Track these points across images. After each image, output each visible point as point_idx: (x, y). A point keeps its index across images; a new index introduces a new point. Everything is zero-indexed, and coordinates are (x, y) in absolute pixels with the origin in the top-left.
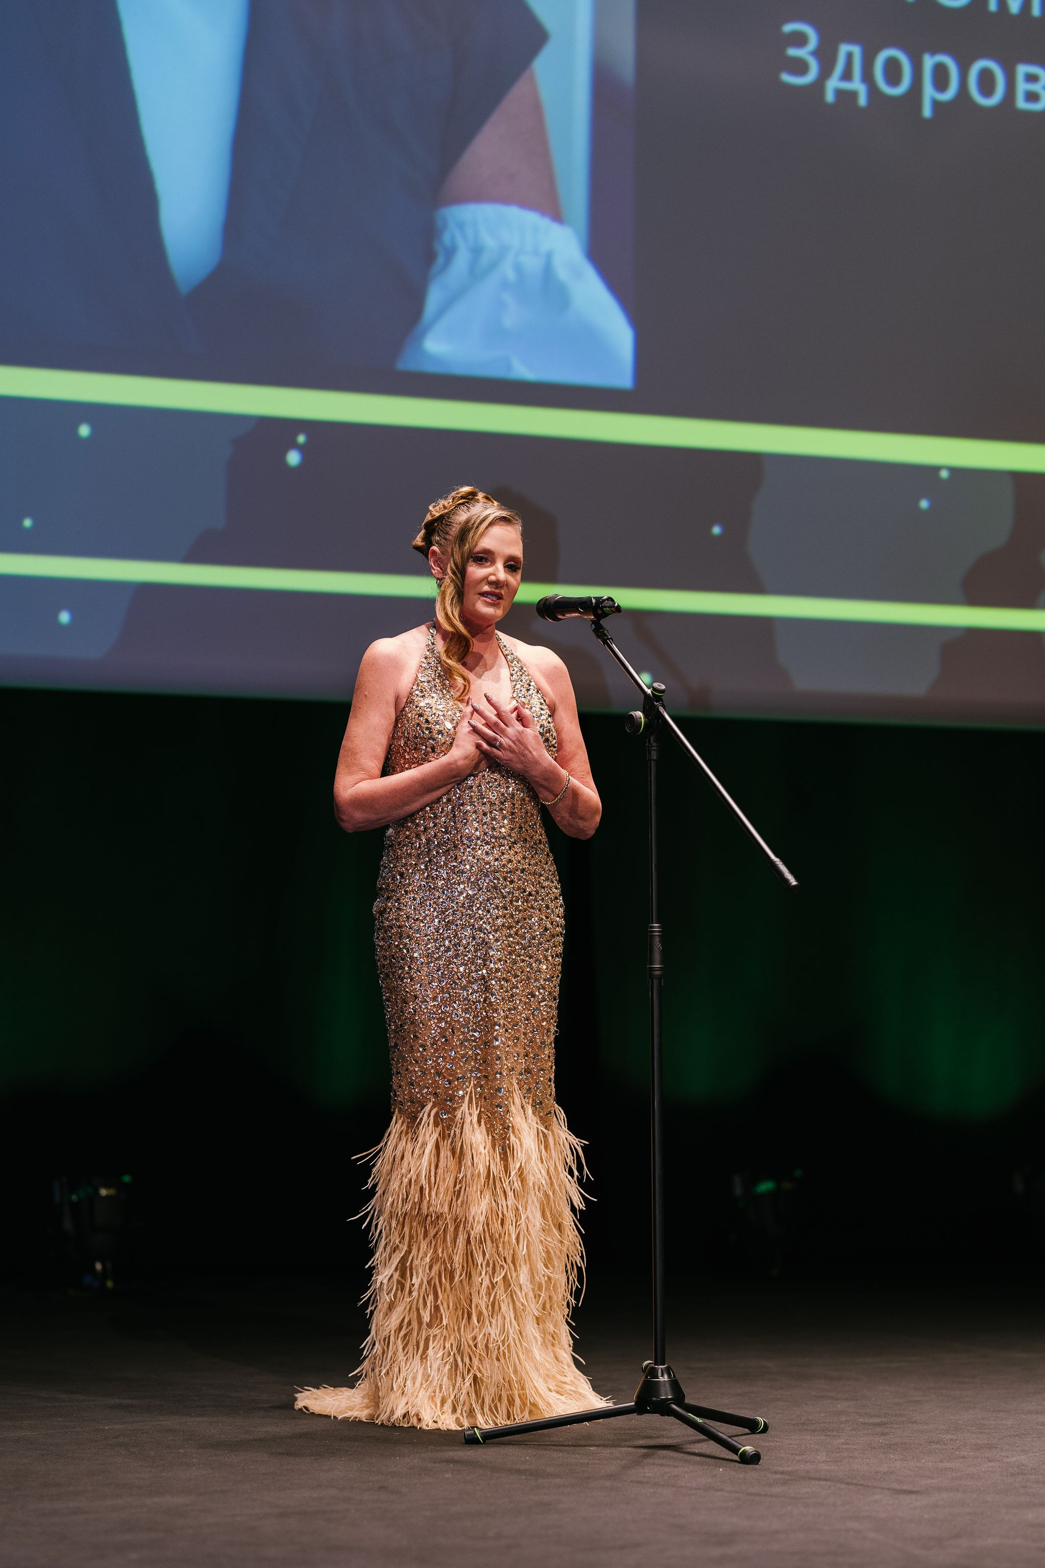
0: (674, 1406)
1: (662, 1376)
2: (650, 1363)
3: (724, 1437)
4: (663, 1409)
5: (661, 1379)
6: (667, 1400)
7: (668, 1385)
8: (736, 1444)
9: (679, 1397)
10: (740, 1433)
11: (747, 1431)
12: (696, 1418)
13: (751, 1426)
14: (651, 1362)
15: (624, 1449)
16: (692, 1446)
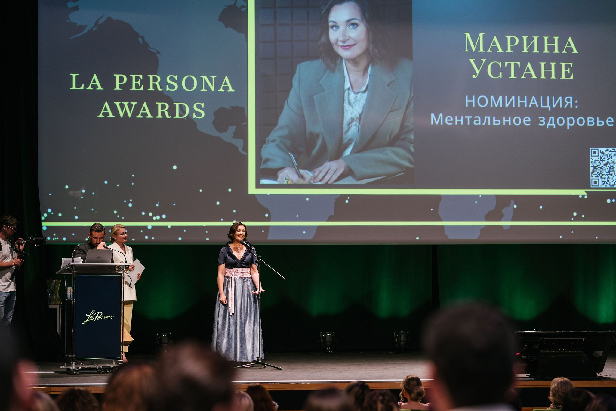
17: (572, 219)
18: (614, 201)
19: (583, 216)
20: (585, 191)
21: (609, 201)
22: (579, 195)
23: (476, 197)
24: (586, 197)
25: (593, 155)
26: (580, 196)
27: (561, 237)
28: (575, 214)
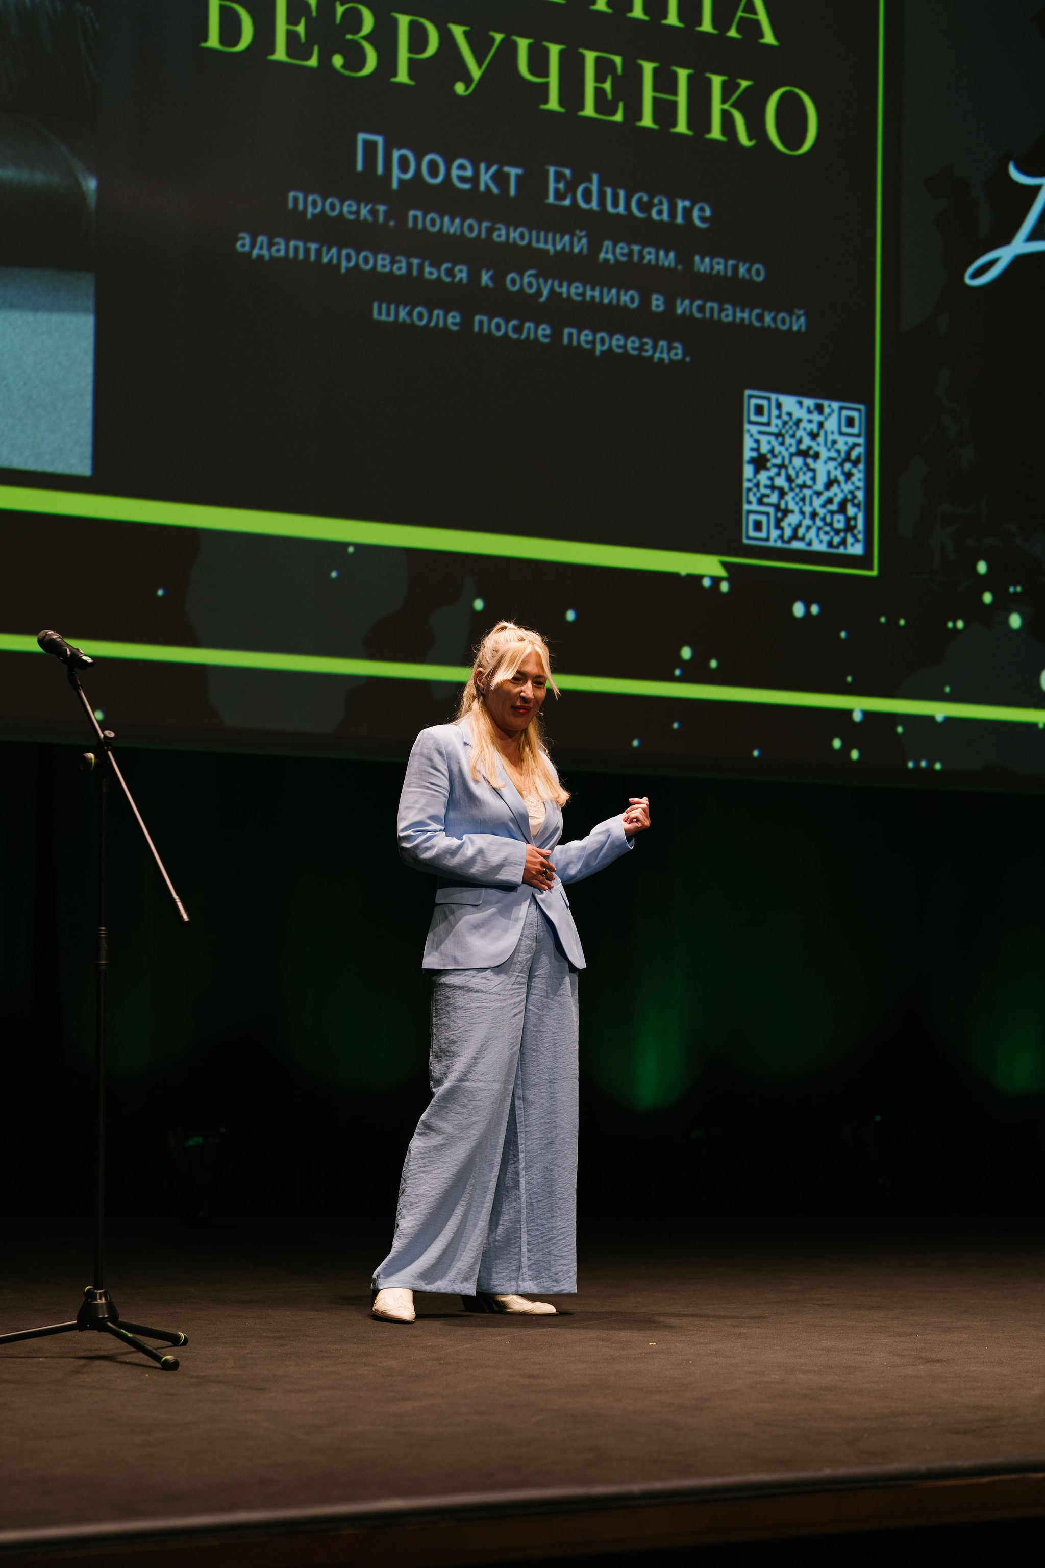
0: (109, 1324)
1: (101, 1299)
2: (90, 1289)
3: (150, 1348)
4: (101, 1326)
5: (99, 1301)
6: (104, 1318)
7: (104, 1306)
8: (159, 1354)
9: (114, 1317)
10: (164, 1346)
11: (170, 1344)
12: (126, 1332)
13: (174, 1340)
14: (92, 1287)
15: (67, 1359)
16: (123, 1357)
17: (677, 672)
18: (815, 609)
19: (713, 664)
20: (725, 565)
21: (798, 610)
22: (700, 577)
23: (336, 548)
24: (724, 587)
25: (754, 418)
26: (707, 583)
27: (635, 743)
28: (686, 653)
